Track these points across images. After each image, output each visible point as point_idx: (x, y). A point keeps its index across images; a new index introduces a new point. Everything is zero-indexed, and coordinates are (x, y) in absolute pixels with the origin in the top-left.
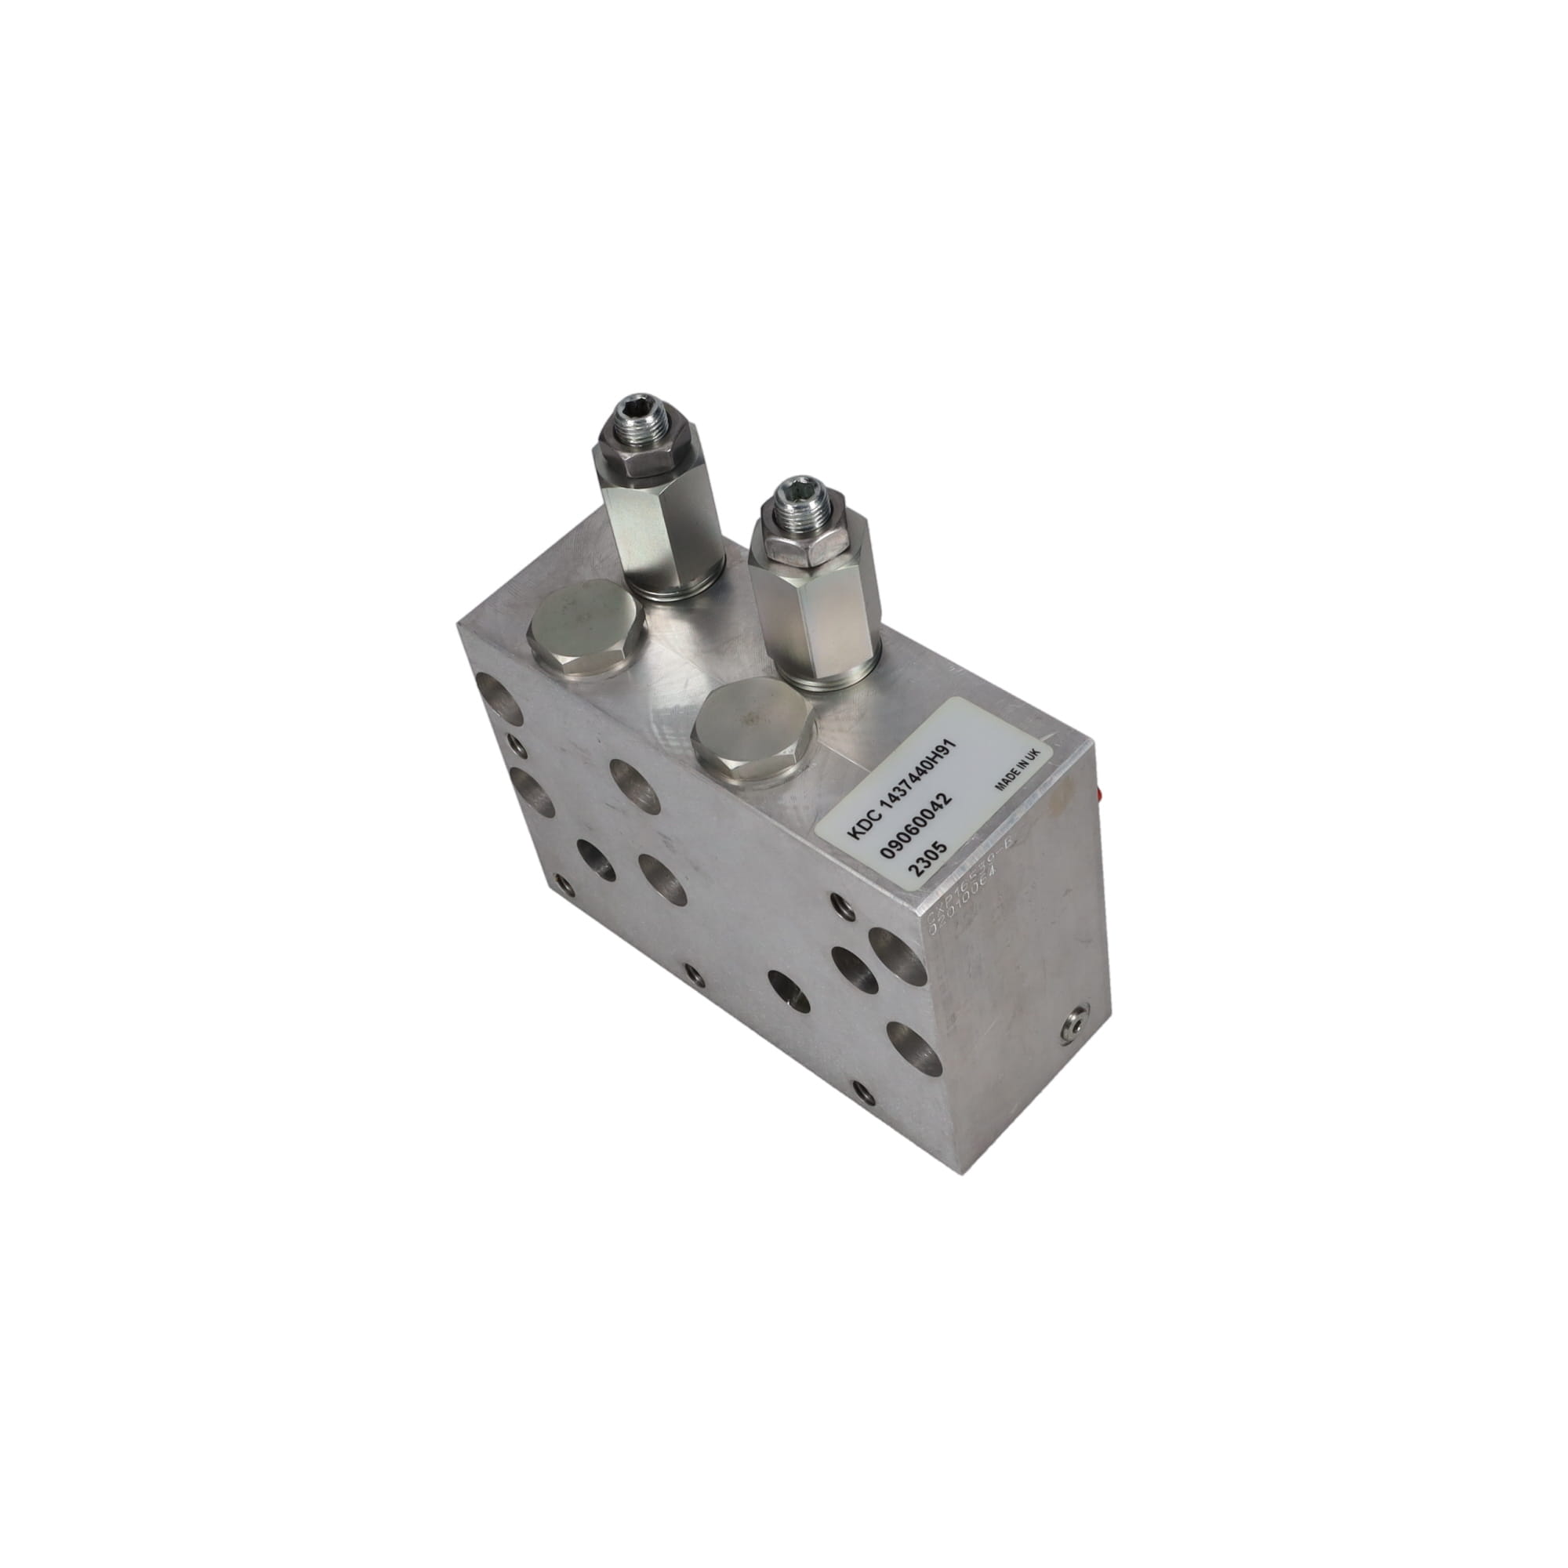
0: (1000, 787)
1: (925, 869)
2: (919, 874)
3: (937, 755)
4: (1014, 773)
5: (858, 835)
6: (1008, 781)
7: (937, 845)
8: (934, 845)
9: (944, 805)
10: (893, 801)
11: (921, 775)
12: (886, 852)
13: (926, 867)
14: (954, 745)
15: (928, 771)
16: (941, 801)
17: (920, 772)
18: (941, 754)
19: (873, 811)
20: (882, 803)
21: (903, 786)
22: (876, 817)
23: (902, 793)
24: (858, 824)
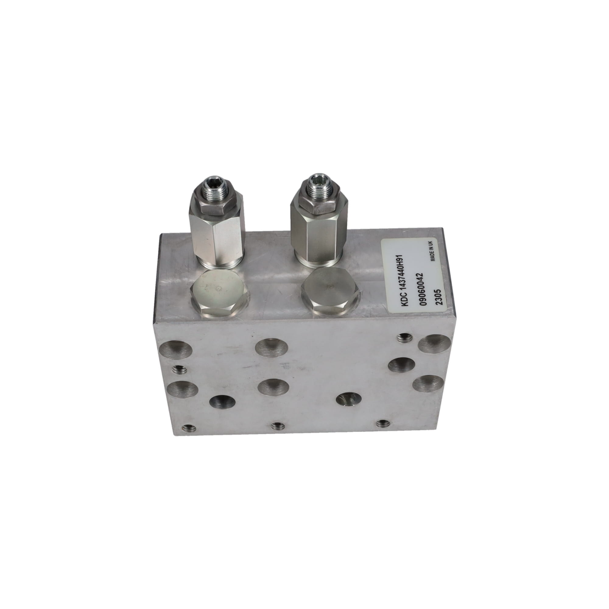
0: (433, 259)
1: (442, 301)
2: (442, 304)
3: (400, 262)
4: (431, 253)
5: (406, 304)
6: (433, 257)
7: (436, 291)
8: (435, 291)
9: (422, 277)
10: (404, 286)
11: (402, 272)
12: (422, 304)
13: (441, 300)
14: (401, 256)
15: (403, 269)
16: (419, 277)
17: (401, 271)
18: (400, 261)
19: (401, 293)
20: (401, 289)
21: (401, 279)
22: (405, 295)
23: (403, 282)
24: (401, 301)
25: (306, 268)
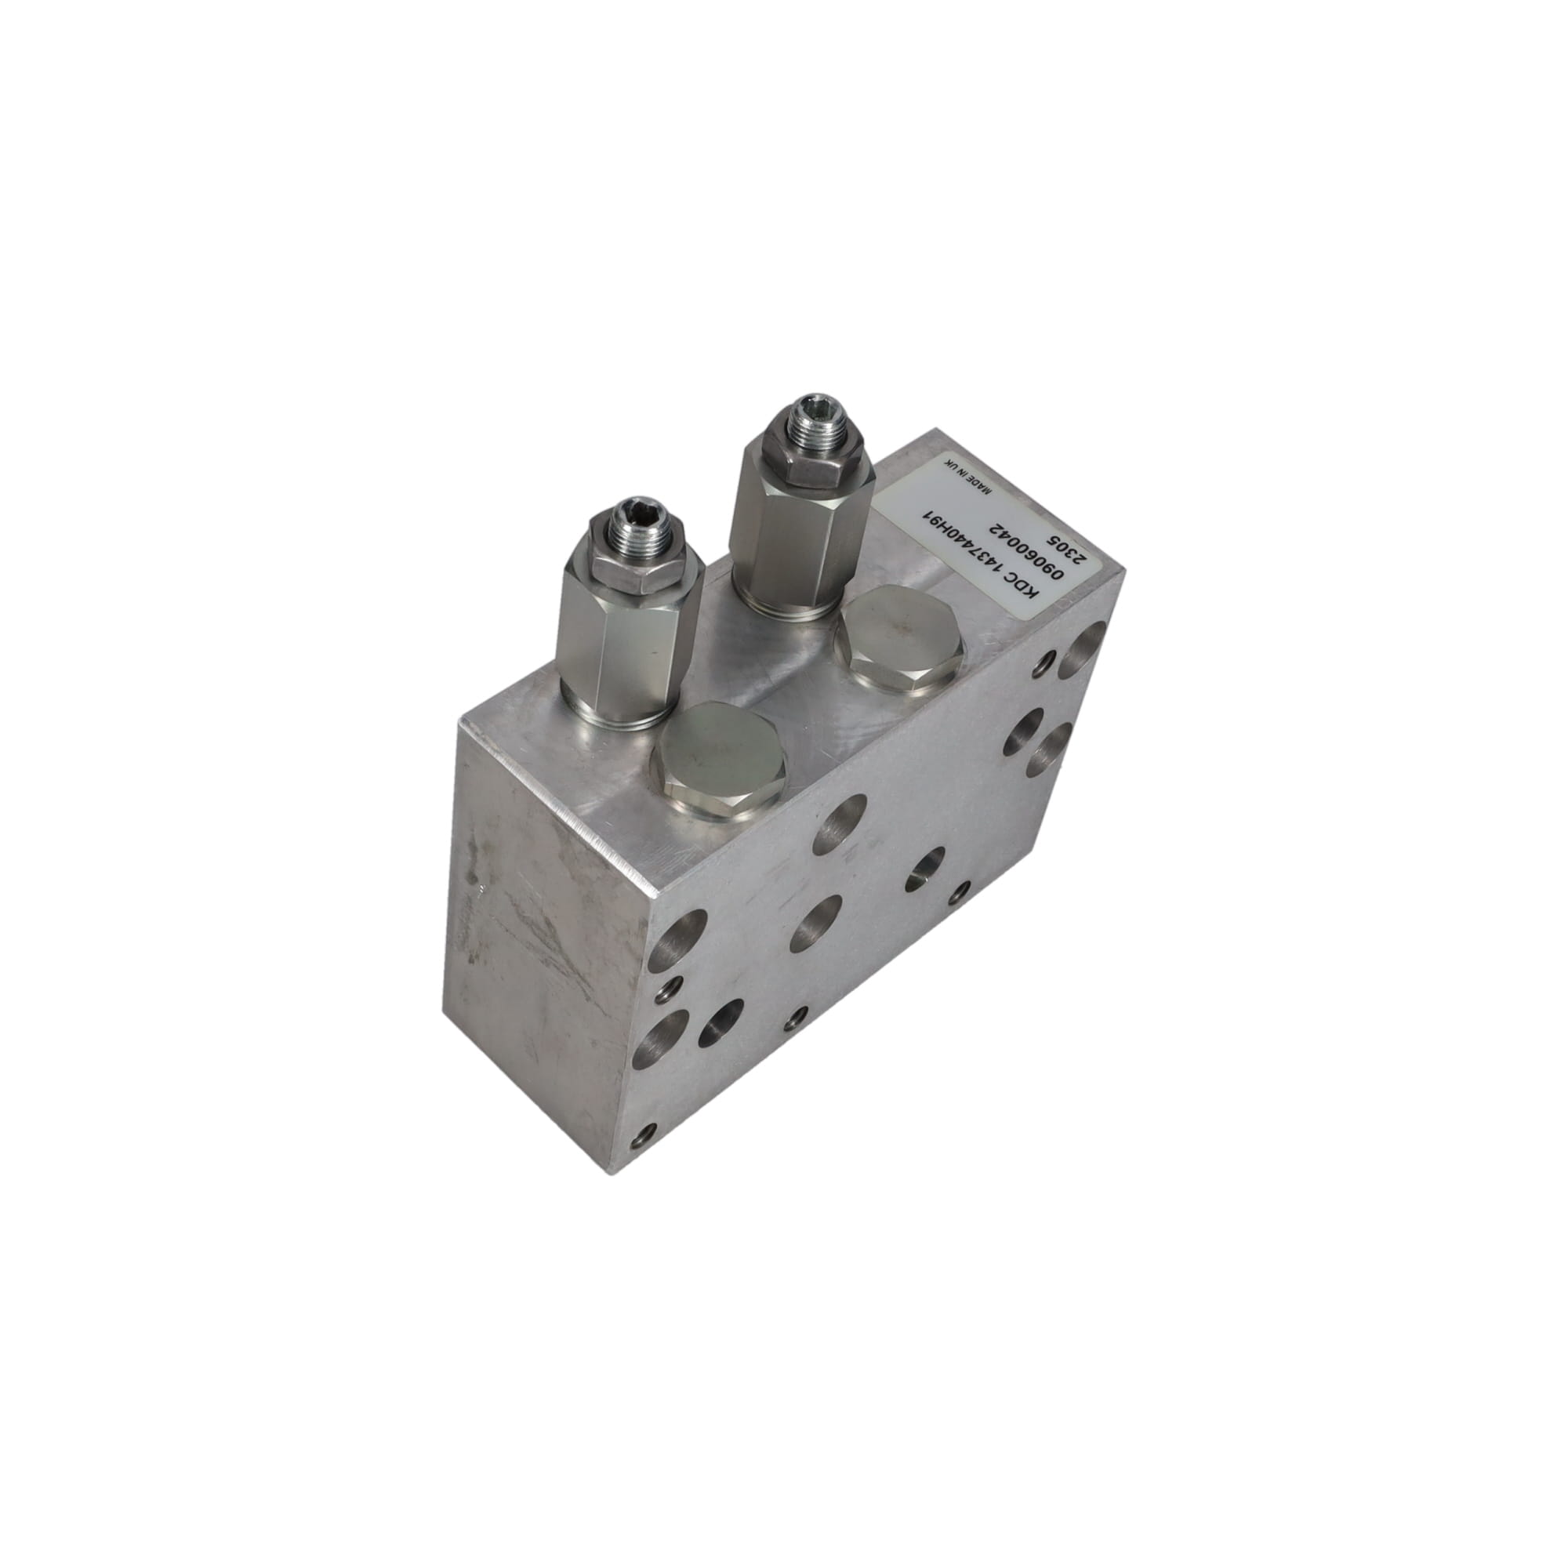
0: (987, 491)
2: (1083, 558)
3: (942, 525)
4: (972, 480)
5: (1033, 592)
6: (981, 485)
9: (1004, 530)
10: (995, 563)
11: (965, 540)
12: (1055, 576)
14: (931, 512)
15: (960, 534)
16: (999, 531)
17: (961, 539)
18: (941, 522)
19: (1005, 578)
20: (996, 570)
21: (978, 553)
22: (1014, 577)
23: (985, 555)
24: (1020, 590)
25: (805, 625)
